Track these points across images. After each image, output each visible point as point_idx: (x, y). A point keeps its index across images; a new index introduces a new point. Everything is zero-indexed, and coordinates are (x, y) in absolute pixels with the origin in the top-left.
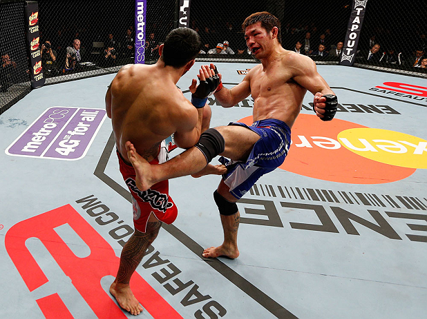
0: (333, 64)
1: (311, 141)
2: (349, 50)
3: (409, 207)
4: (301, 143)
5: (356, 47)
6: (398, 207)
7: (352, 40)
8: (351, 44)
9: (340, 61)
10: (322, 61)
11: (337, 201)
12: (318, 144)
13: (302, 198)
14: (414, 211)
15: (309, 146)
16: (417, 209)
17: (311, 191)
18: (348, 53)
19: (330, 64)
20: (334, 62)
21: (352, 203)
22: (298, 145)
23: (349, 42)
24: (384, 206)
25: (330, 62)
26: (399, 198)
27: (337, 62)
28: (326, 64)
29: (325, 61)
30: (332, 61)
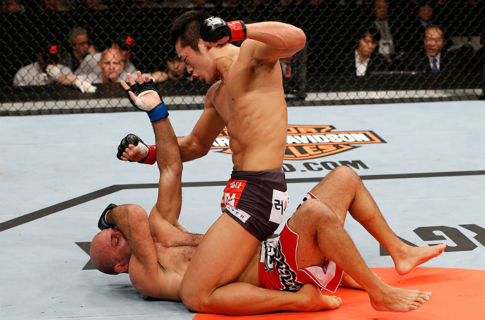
0: (469, 98)
10: (435, 88)
19: (459, 98)
20: (469, 91)
25: (459, 92)
28: (450, 99)
29: (445, 87)
30: (464, 87)
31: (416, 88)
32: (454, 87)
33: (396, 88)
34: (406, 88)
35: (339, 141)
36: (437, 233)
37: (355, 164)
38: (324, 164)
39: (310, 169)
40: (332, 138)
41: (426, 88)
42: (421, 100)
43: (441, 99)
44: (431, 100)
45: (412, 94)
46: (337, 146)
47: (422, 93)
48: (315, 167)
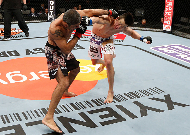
0: (45, 22)
1: (38, 75)
2: (51, 12)
3: (98, 105)
4: (32, 77)
5: (55, 10)
6: (93, 106)
7: (52, 5)
8: (52, 8)
9: (47, 19)
10: (37, 20)
11: (60, 112)
12: (43, 76)
13: (39, 116)
14: (101, 107)
15: (38, 78)
16: (102, 105)
17: (44, 110)
18: (51, 14)
19: (43, 22)
21: (68, 111)
22: (31, 80)
23: (50, 6)
24: (86, 108)
25: (42, 20)
26: (93, 100)
27: (47, 20)
28: (41, 22)
29: (39, 20)
30: (43, 19)
31: (33, 20)
32: (41, 20)
33: (29, 20)
34: (31, 20)
35: (17, 31)
36: (38, 50)
37: (21, 36)
38: (14, 36)
39: (11, 38)
40: (16, 31)
41: (35, 20)
42: (35, 22)
43: (39, 22)
44: (37, 22)
45: (33, 21)
46: (17, 33)
47: (35, 21)
48: (12, 37)
